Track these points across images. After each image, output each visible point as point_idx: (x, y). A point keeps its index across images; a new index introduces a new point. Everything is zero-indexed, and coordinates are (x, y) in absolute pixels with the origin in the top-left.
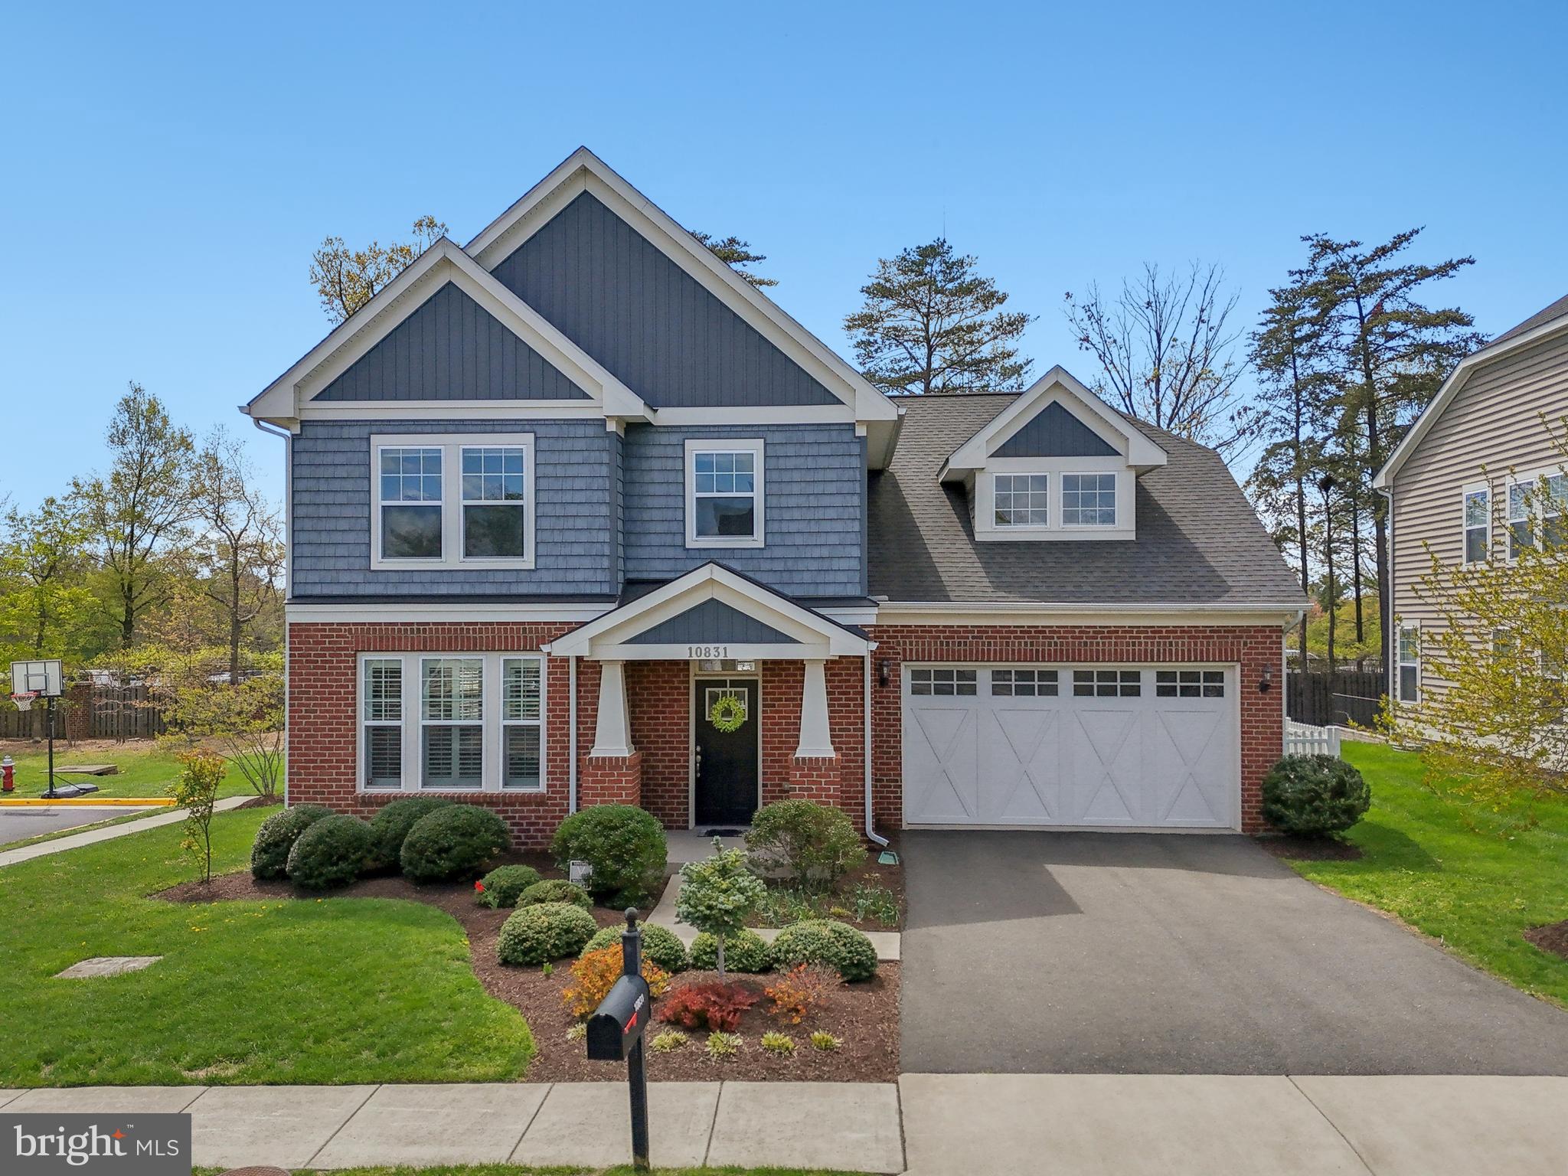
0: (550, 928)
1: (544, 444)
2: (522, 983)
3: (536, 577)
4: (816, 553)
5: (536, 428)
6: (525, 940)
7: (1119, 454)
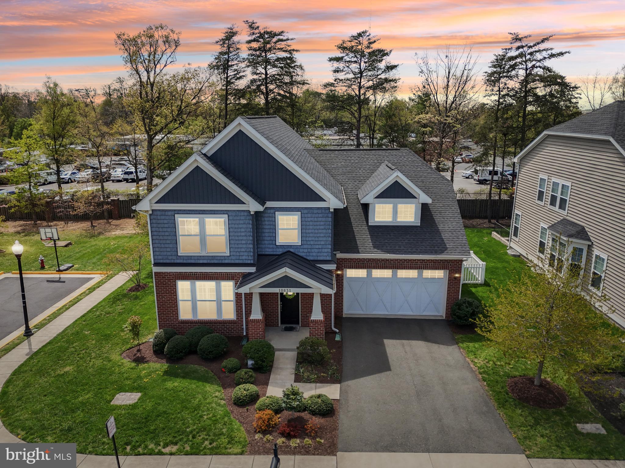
0: (247, 395)
1: (231, 218)
2: (241, 413)
3: (230, 258)
4: (317, 247)
5: (229, 213)
6: (240, 399)
7: (416, 198)
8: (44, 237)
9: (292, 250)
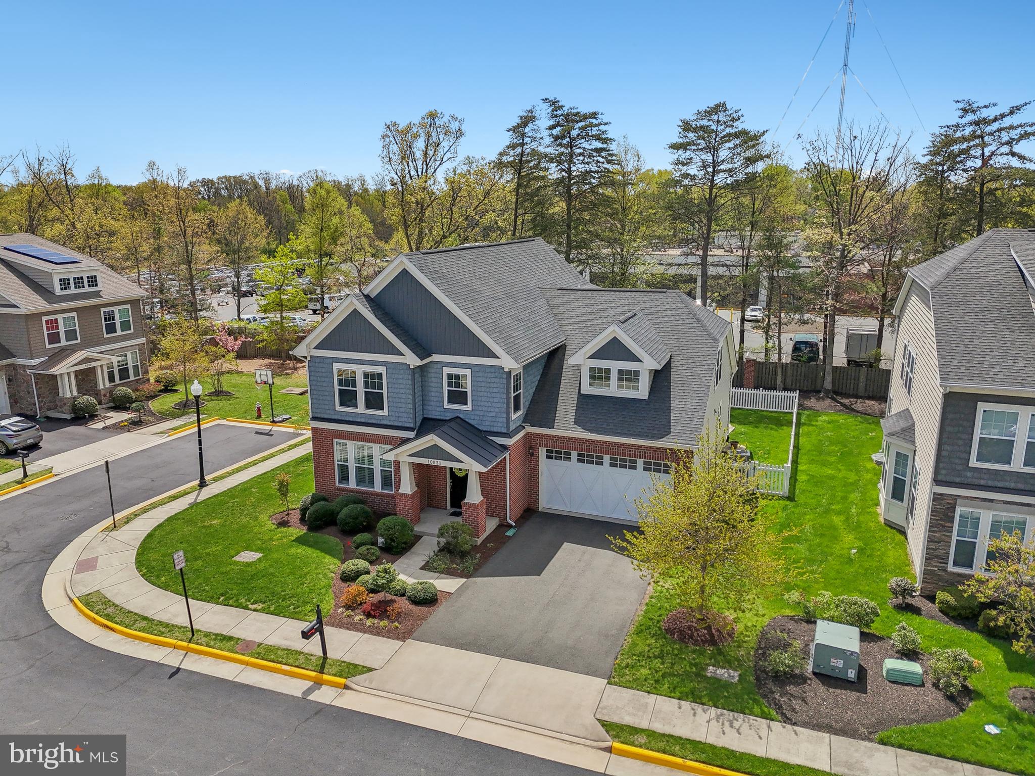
0: (354, 570)
1: (389, 371)
2: (341, 587)
3: (388, 419)
4: (491, 414)
5: (387, 365)
6: (349, 574)
7: (642, 362)
8: (259, 381)
9: (461, 416)
